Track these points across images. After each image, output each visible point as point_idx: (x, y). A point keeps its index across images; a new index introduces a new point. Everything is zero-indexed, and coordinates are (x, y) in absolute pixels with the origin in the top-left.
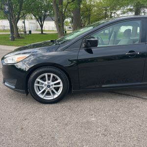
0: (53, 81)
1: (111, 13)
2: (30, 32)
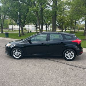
0: (18, 52)
1: (76, 21)
2: (31, 31)
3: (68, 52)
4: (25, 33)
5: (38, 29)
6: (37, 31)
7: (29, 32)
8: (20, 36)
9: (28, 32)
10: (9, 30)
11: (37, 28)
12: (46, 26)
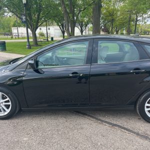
0: (3, 99)
2: (52, 38)
4: (41, 41)
5: (66, 34)
6: (64, 37)
7: (50, 39)
8: (30, 47)
9: (47, 39)
10: (12, 37)
11: (63, 32)
12: (81, 28)
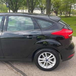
3: (44, 54)
12: (42, 11)
